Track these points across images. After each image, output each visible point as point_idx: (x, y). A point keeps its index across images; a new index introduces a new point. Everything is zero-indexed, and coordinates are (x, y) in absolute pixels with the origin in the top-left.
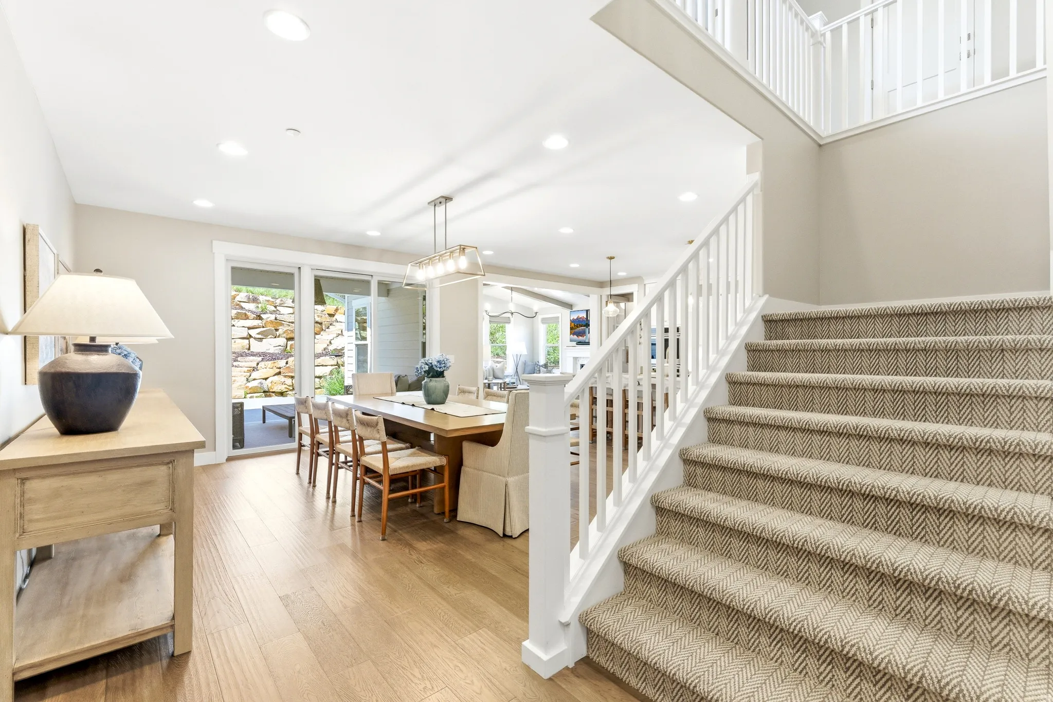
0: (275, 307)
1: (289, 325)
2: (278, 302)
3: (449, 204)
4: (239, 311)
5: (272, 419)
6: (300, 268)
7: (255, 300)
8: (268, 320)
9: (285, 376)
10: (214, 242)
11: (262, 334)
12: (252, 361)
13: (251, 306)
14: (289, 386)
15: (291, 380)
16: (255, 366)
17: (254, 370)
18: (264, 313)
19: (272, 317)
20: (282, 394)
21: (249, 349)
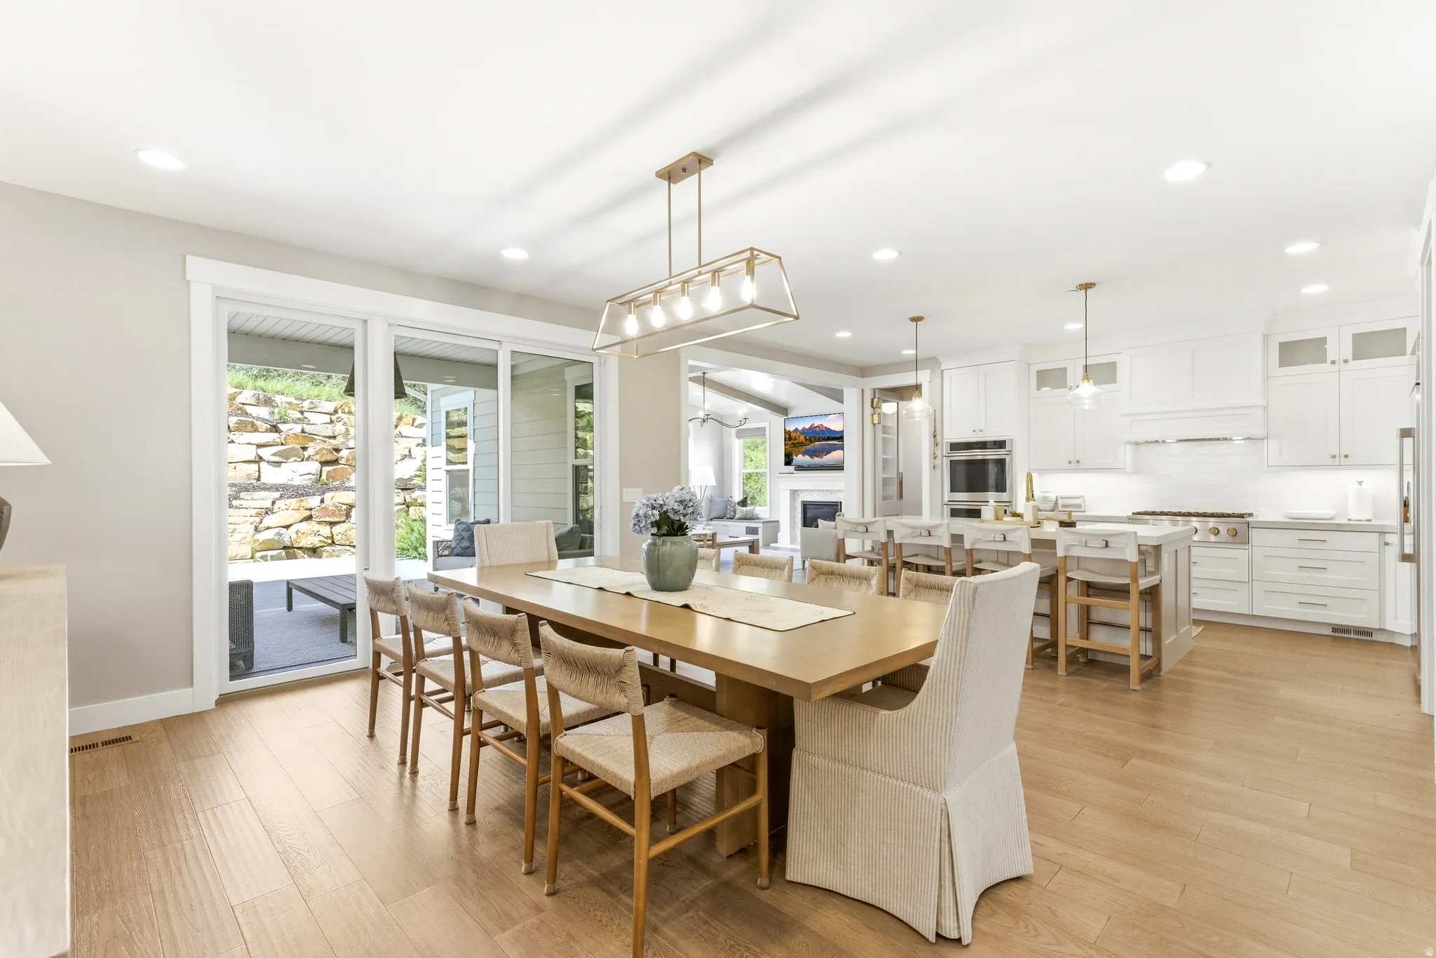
0: (302, 412)
1: (325, 442)
2: (306, 404)
3: (706, 172)
4: (242, 418)
5: (304, 605)
6: (365, 321)
7: (268, 402)
8: (290, 433)
9: (320, 523)
10: (188, 258)
11: (280, 456)
12: (264, 499)
13: (263, 412)
14: (327, 538)
15: (328, 527)
16: (269, 505)
17: (267, 513)
18: (284, 423)
19: (297, 428)
20: (314, 551)
21: (258, 479)
